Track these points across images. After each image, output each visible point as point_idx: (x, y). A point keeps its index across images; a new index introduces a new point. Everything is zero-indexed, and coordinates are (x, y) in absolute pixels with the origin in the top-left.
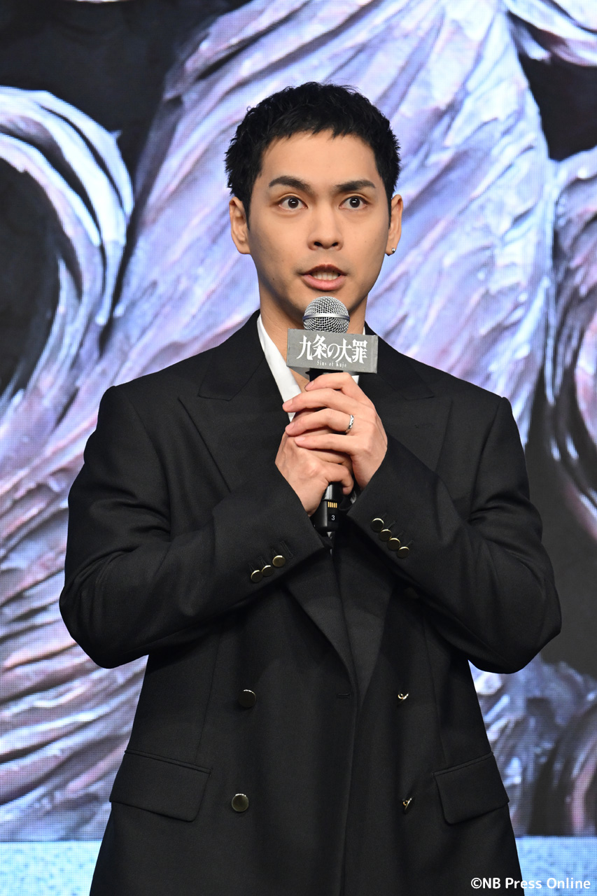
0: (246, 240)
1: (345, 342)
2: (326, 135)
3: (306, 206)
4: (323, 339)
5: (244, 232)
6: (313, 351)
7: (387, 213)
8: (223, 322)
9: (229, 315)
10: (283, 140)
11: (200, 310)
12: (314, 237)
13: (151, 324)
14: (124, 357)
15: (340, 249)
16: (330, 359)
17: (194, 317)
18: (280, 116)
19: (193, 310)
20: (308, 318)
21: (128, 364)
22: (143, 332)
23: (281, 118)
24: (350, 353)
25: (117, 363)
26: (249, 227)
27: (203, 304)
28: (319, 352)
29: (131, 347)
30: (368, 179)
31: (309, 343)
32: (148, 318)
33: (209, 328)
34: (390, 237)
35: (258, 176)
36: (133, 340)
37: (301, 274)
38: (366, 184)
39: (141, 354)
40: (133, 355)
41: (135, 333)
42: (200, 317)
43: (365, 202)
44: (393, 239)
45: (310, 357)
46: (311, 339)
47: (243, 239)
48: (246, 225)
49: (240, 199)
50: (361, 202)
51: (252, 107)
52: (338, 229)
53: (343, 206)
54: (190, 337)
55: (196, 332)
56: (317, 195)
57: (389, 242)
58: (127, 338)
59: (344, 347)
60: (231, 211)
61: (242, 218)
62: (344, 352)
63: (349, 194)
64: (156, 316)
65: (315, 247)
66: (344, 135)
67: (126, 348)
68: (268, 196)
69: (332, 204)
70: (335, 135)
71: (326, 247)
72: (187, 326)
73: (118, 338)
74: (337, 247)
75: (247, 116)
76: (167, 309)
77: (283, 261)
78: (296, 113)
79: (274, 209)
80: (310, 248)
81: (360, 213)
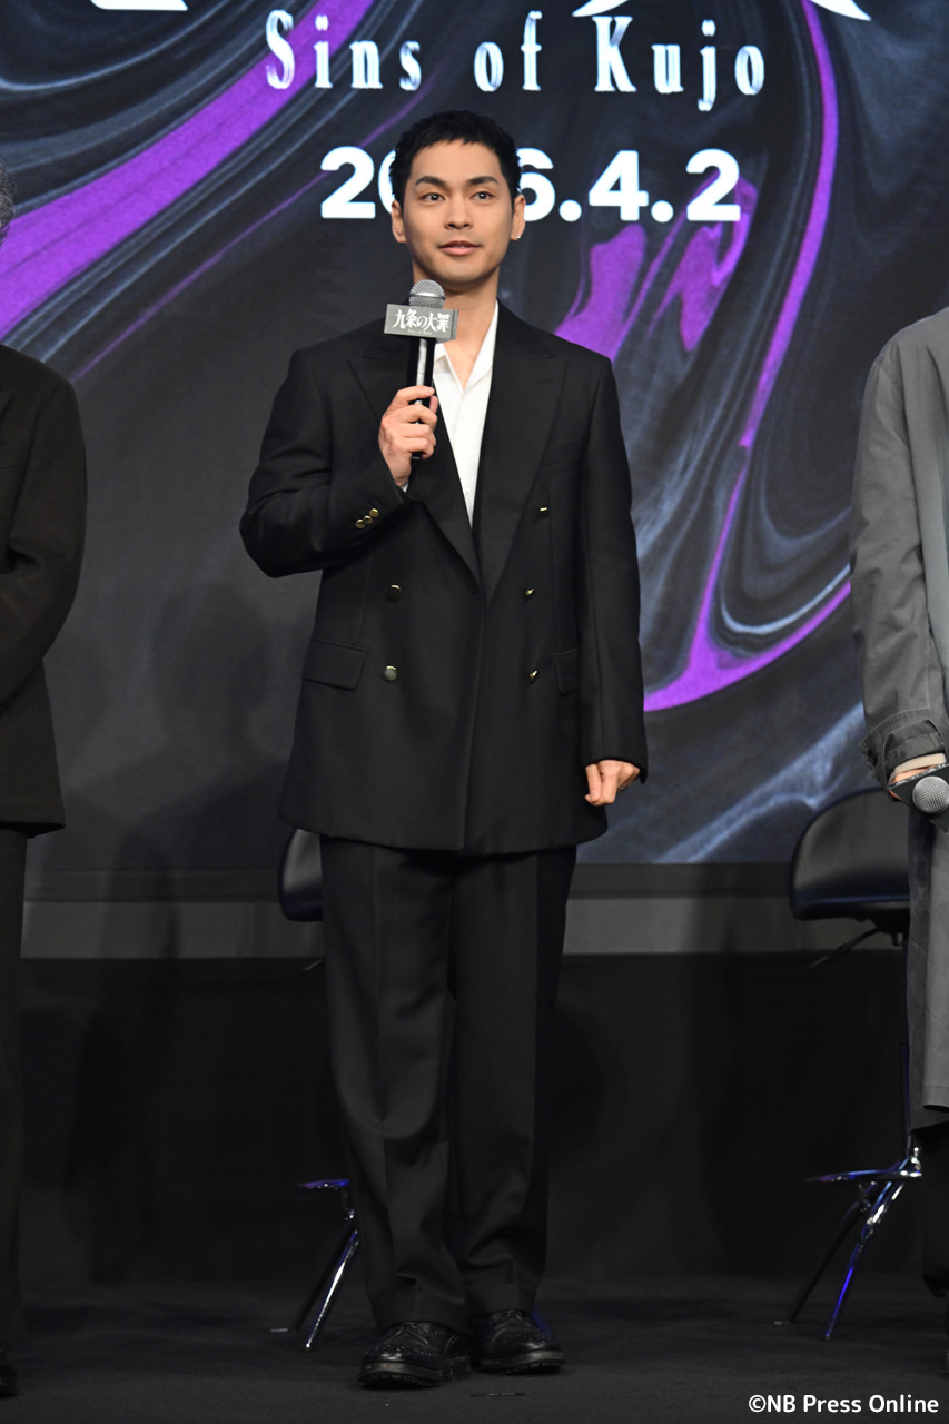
0: (403, 232)
1: (432, 315)
3: (444, 199)
4: (415, 312)
5: (401, 226)
6: (406, 322)
7: (510, 203)
10: (426, 148)
12: (449, 221)
15: (471, 228)
16: (420, 328)
20: (412, 295)
24: (435, 323)
28: (410, 323)
31: (403, 316)
34: (515, 227)
35: (409, 179)
37: (442, 247)
38: (492, 179)
44: (518, 229)
45: (403, 326)
46: (405, 312)
50: (487, 196)
52: (467, 214)
53: (473, 198)
56: (453, 190)
59: (431, 319)
62: (431, 323)
63: (477, 188)
65: (450, 228)
68: (415, 192)
69: (465, 195)
71: (459, 227)
74: (468, 228)
77: (425, 239)
79: (421, 202)
80: (446, 229)
81: (488, 203)
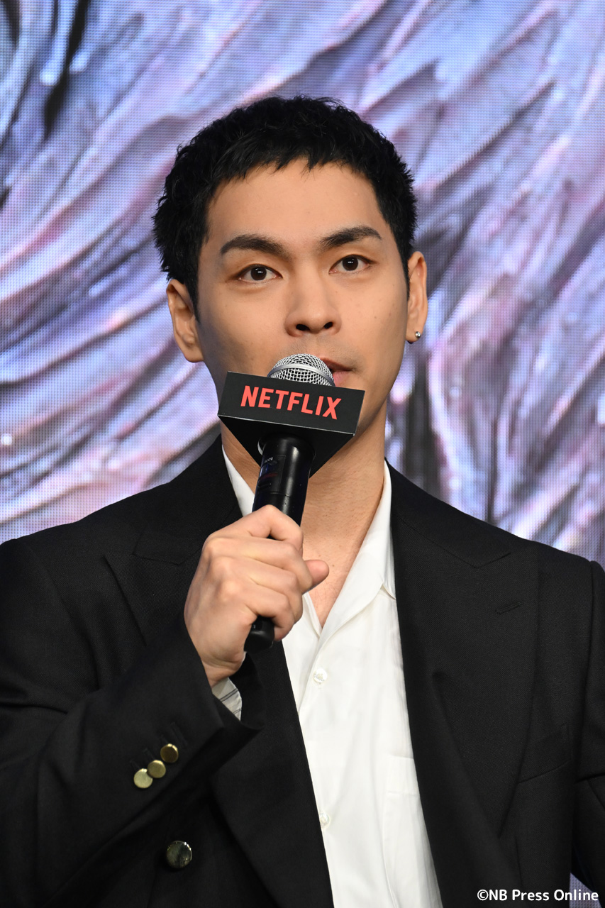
0: (196, 341)
2: (296, 168)
5: (191, 330)
8: (249, 86)
9: (260, 76)
11: (211, 65)
13: (131, 85)
14: (86, 137)
15: (338, 330)
17: (202, 76)
18: (227, 149)
19: (202, 66)
21: (92, 152)
22: (118, 98)
23: (229, 151)
25: (74, 149)
26: (198, 319)
27: (218, 55)
29: (98, 123)
30: (369, 225)
32: (127, 76)
33: (226, 96)
34: (412, 316)
35: (205, 240)
36: (101, 112)
39: (113, 136)
40: (101, 135)
41: (104, 99)
42: (212, 75)
43: (367, 261)
44: (417, 318)
47: (191, 340)
48: (194, 318)
49: (181, 281)
50: (360, 262)
51: (184, 146)
52: (330, 303)
53: (335, 269)
54: (195, 109)
55: (205, 102)
56: (295, 258)
57: (410, 323)
58: (92, 107)
60: (171, 302)
61: (187, 309)
63: (341, 250)
64: (140, 72)
65: (298, 332)
66: (323, 163)
67: (89, 124)
68: (221, 267)
70: (311, 166)
71: (314, 331)
72: (189, 91)
73: (76, 107)
74: (332, 330)
75: (178, 159)
76: (159, 61)
77: (252, 359)
78: (250, 140)
79: (233, 284)
80: (290, 333)
81: (361, 276)
